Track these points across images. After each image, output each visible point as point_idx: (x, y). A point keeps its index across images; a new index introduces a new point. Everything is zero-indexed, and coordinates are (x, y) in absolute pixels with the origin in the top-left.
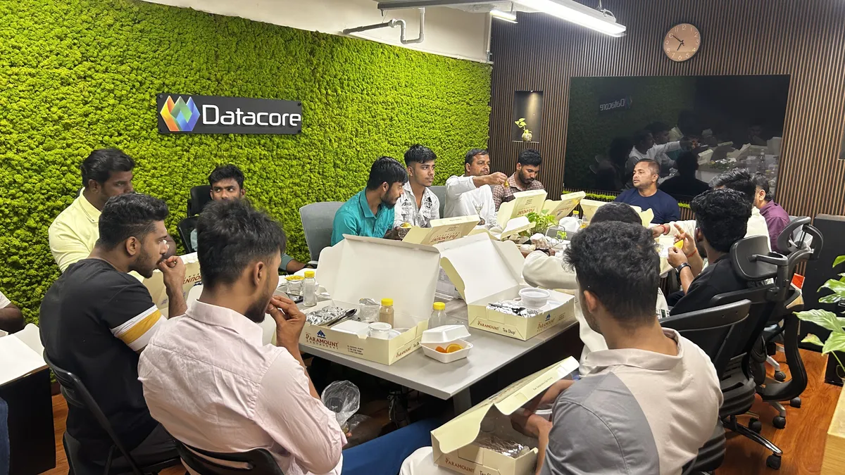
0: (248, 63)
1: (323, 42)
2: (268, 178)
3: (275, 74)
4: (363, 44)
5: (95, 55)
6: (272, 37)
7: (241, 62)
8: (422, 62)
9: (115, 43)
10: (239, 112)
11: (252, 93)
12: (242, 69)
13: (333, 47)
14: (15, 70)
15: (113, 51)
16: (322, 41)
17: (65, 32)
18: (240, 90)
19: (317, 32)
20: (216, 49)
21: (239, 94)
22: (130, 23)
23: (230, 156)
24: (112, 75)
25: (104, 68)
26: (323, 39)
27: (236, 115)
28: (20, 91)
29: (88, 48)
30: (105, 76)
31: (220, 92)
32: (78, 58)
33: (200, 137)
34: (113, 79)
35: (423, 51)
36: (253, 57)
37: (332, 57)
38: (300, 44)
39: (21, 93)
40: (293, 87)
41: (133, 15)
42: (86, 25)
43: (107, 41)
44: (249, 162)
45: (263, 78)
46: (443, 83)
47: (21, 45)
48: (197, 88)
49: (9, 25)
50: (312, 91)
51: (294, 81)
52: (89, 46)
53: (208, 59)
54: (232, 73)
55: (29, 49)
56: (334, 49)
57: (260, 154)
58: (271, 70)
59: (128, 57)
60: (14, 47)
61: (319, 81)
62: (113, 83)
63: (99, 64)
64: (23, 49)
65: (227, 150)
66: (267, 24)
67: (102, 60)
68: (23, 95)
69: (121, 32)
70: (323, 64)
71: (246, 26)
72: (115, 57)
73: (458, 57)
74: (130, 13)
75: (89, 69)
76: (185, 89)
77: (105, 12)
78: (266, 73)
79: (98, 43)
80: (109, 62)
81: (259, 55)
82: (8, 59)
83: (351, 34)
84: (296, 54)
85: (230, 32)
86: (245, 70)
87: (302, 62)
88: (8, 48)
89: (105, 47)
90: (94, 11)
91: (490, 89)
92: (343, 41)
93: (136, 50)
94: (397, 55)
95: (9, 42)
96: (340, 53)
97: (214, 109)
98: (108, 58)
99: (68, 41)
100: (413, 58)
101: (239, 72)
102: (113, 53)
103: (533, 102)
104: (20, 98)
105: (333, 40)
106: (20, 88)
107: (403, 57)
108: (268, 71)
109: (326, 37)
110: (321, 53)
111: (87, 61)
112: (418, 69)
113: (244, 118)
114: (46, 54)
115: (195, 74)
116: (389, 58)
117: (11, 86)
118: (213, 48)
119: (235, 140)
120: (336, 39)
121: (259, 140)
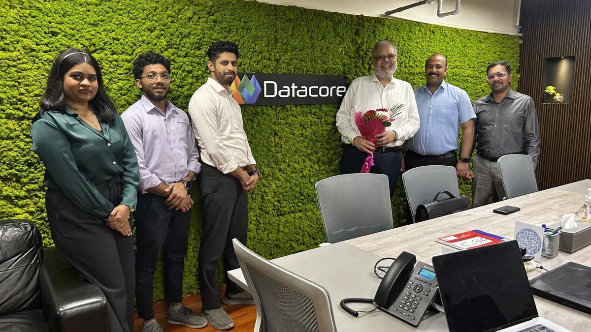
0: (302, 45)
1: (367, 24)
2: (318, 141)
3: (325, 53)
4: (402, 24)
5: (177, 43)
6: (323, 21)
7: (296, 43)
8: (455, 36)
9: (194, 32)
10: (294, 87)
11: (305, 70)
12: (297, 50)
13: (376, 27)
14: (115, 57)
15: (192, 39)
16: (366, 22)
17: (154, 26)
18: (295, 68)
19: (362, 15)
20: (276, 34)
21: (294, 71)
22: (206, 16)
23: (286, 124)
24: (191, 58)
25: (184, 53)
26: (367, 21)
27: (291, 90)
28: (119, 74)
29: (172, 37)
30: (185, 59)
31: (279, 70)
32: (164, 46)
33: (261, 107)
34: (192, 62)
35: (456, 27)
36: (306, 38)
37: (375, 36)
38: (346, 26)
39: (119, 76)
40: (340, 63)
41: (208, 9)
42: (170, 19)
43: (187, 31)
44: (302, 128)
45: (315, 57)
46: (475, 54)
47: (119, 37)
48: (259, 67)
49: (111, 22)
50: (356, 66)
51: (341, 58)
52: (173, 35)
53: (268, 43)
54: (289, 54)
55: (126, 40)
56: (377, 29)
57: (311, 121)
58: (321, 49)
59: (204, 43)
60: (114, 39)
61: (362, 58)
62: (192, 66)
63: (181, 50)
64: (121, 40)
65: (284, 119)
66: (319, 11)
67: (183, 47)
68: (121, 78)
69: (198, 23)
70: (367, 42)
71: (301, 13)
72: (193, 44)
73: (489, 31)
74: (205, 7)
75: (173, 54)
76: (250, 68)
77: (186, 8)
78: (317, 53)
79: (180, 33)
80: (189, 48)
81: (311, 37)
82: (110, 49)
83: (392, 15)
84: (343, 35)
85: (287, 18)
86: (300, 50)
87: (348, 42)
88: (109, 40)
89: (186, 36)
90: (177, 7)
91: (519, 58)
92: (384, 21)
93: (210, 37)
94: (433, 32)
95: (110, 35)
96: (382, 33)
97: (274, 84)
98: (187, 45)
99: (156, 33)
100: (448, 34)
101: (294, 53)
102: (191, 41)
103: (564, 67)
104: (119, 80)
105: (375, 22)
106: (119, 72)
107: (438, 33)
108: (319, 50)
109: (369, 19)
110: (364, 32)
111: (171, 48)
112: (452, 43)
113: (298, 91)
114: (139, 44)
115: (258, 55)
116: (425, 34)
117: (112, 70)
118: (273, 33)
119: (290, 110)
120: (378, 21)
121: (310, 110)
